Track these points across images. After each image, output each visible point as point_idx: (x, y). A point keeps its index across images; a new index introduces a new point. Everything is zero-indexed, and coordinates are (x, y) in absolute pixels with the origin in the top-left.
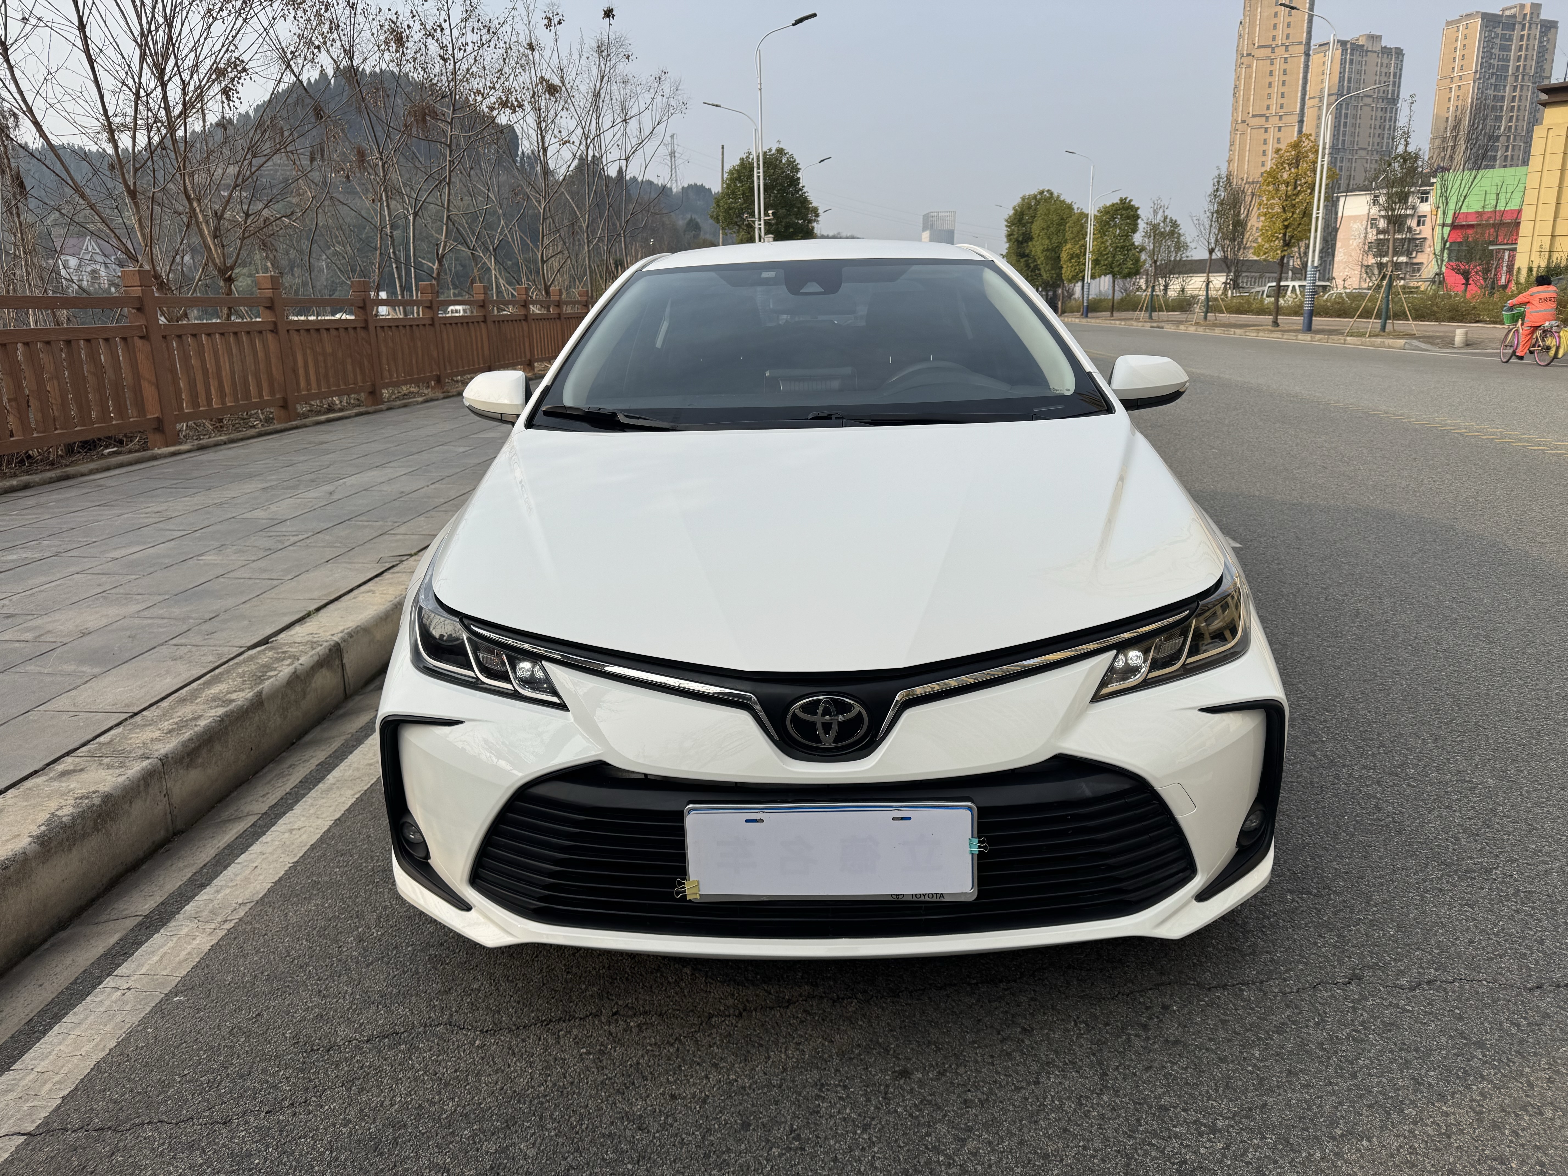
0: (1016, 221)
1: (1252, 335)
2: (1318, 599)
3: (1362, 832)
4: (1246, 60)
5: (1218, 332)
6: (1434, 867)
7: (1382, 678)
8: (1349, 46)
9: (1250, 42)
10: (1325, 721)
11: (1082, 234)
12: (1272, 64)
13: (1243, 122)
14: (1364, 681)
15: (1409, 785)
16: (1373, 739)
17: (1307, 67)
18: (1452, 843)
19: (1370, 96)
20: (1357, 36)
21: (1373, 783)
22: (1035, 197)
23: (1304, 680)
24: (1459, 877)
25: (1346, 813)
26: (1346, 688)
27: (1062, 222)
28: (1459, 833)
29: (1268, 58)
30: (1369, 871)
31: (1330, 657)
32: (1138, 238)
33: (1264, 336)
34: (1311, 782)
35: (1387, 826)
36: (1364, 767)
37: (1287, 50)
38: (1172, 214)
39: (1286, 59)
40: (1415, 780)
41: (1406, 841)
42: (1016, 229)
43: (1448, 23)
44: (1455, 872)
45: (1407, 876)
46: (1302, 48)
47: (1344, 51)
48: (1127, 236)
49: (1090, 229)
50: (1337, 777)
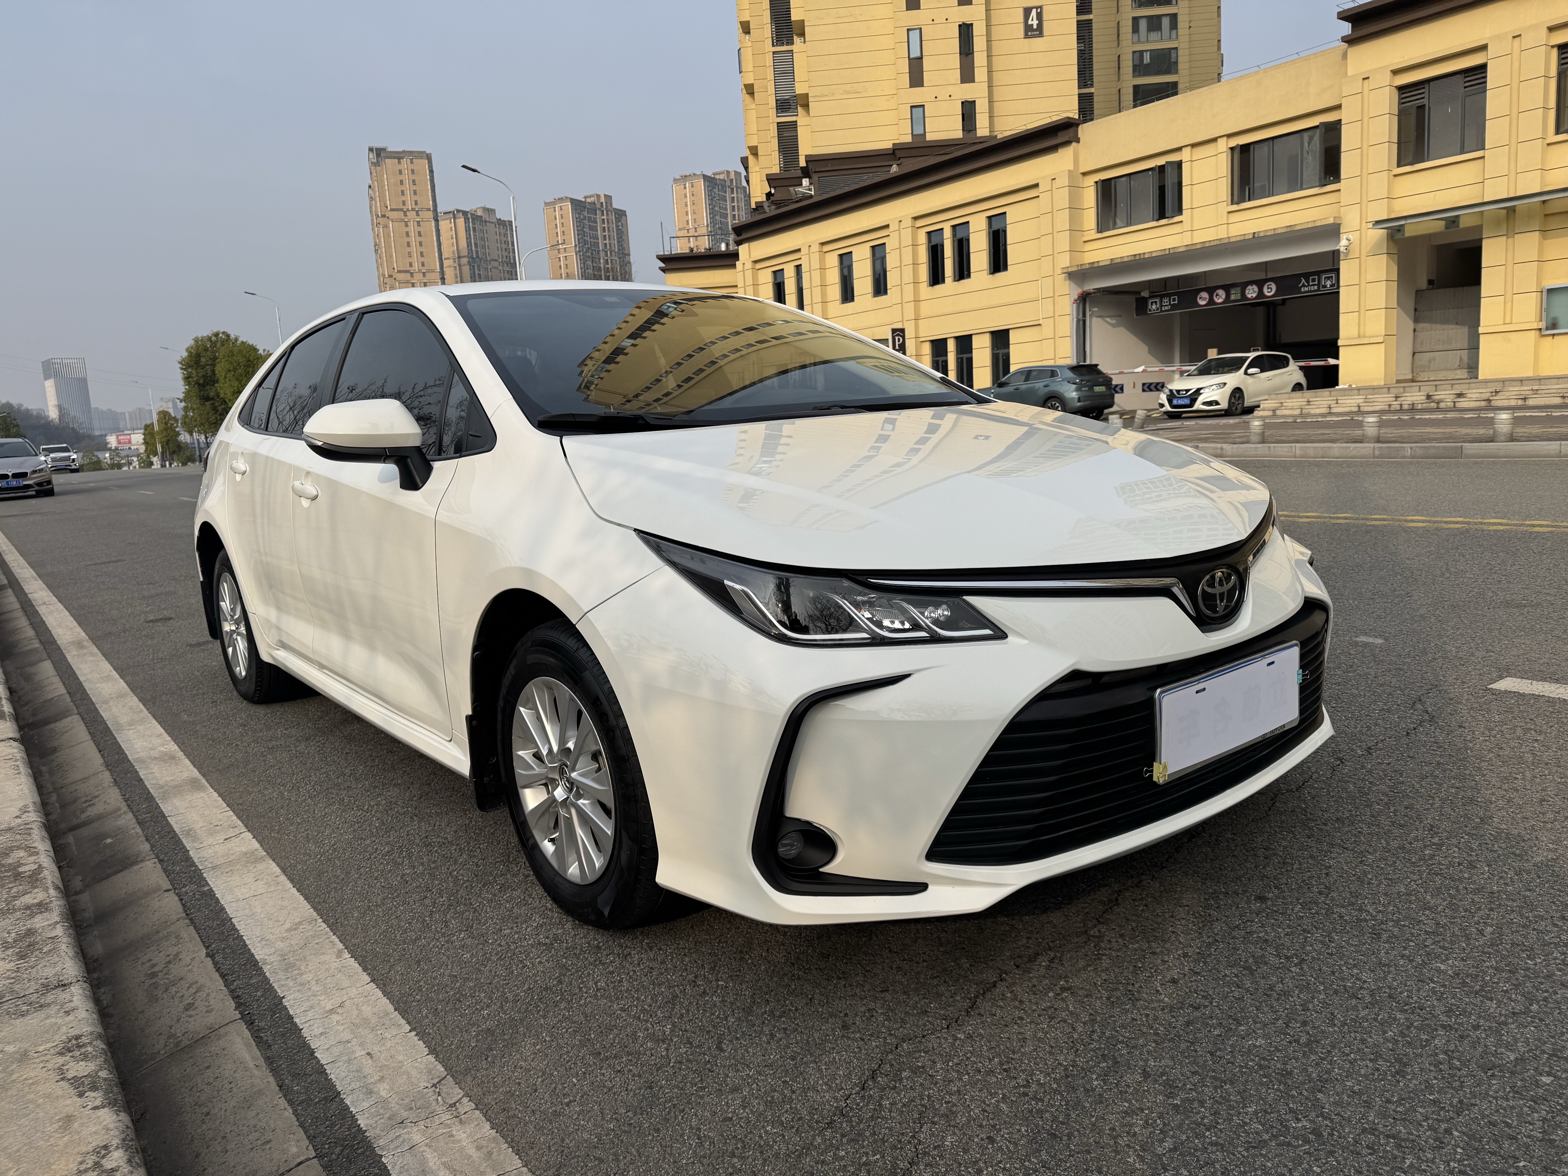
0: (192, 363)
4: (380, 220)
8: (469, 216)
9: (383, 204)
12: (407, 226)
13: (390, 276)
17: (438, 231)
19: (496, 260)
20: (475, 208)
22: (210, 339)
27: (250, 363)
29: (402, 220)
37: (418, 215)
39: (418, 222)
42: (194, 372)
43: (546, 204)
46: (430, 215)
47: (466, 220)
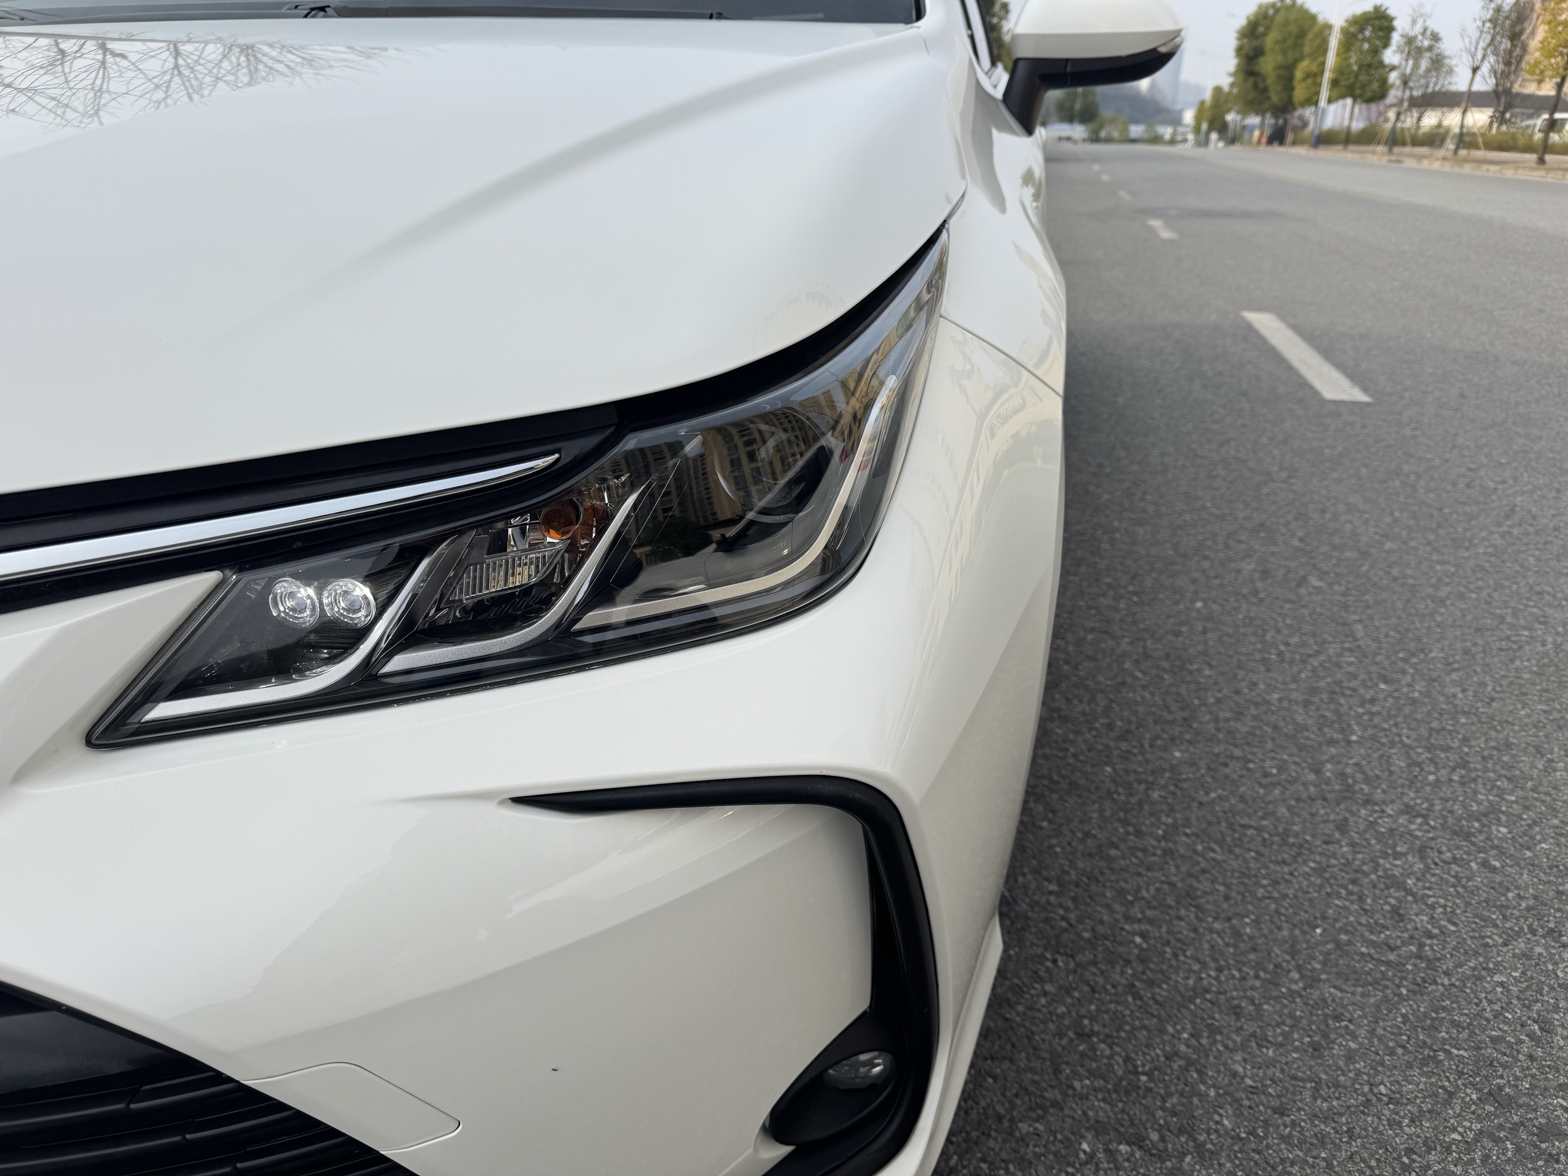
0: (1248, 33)
1: (1509, 173)
2: (1454, 484)
3: (1339, 974)
5: (1467, 169)
6: (1465, 1106)
7: (1512, 626)
10: (1373, 701)
11: (1323, 49)
14: (1478, 630)
15: (1485, 864)
16: (1446, 749)
18: (1531, 1036)
21: (1411, 849)
23: (1371, 618)
24: (1518, 1149)
25: (1324, 918)
26: (1438, 641)
27: (1302, 34)
28: (1556, 1009)
30: (1307, 1094)
31: (1434, 581)
32: (1390, 56)
33: (1523, 175)
34: (1286, 833)
35: (1398, 966)
36: (1408, 810)
38: (1434, 25)
40: (1502, 853)
41: (1426, 1015)
42: (1247, 42)
44: (1515, 1128)
45: (1391, 1124)
48: (1376, 52)
49: (1334, 43)
50: (1342, 826)
